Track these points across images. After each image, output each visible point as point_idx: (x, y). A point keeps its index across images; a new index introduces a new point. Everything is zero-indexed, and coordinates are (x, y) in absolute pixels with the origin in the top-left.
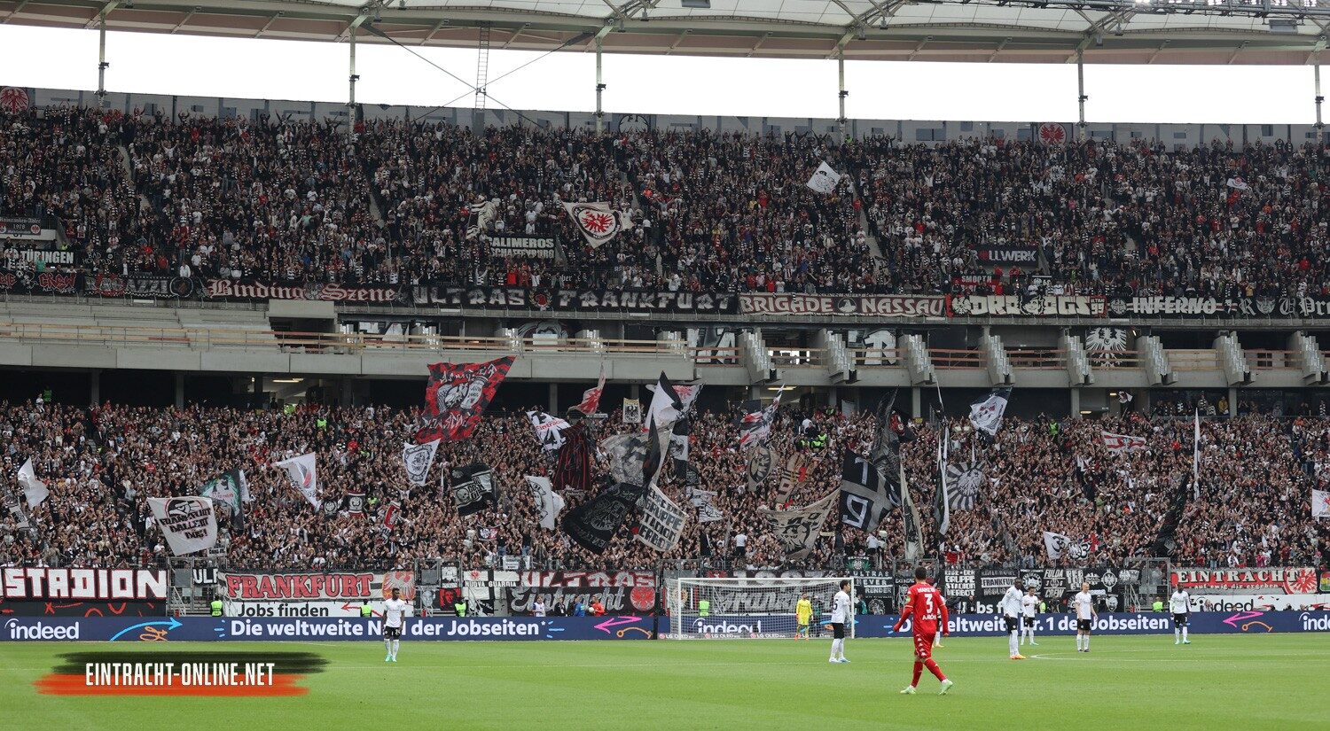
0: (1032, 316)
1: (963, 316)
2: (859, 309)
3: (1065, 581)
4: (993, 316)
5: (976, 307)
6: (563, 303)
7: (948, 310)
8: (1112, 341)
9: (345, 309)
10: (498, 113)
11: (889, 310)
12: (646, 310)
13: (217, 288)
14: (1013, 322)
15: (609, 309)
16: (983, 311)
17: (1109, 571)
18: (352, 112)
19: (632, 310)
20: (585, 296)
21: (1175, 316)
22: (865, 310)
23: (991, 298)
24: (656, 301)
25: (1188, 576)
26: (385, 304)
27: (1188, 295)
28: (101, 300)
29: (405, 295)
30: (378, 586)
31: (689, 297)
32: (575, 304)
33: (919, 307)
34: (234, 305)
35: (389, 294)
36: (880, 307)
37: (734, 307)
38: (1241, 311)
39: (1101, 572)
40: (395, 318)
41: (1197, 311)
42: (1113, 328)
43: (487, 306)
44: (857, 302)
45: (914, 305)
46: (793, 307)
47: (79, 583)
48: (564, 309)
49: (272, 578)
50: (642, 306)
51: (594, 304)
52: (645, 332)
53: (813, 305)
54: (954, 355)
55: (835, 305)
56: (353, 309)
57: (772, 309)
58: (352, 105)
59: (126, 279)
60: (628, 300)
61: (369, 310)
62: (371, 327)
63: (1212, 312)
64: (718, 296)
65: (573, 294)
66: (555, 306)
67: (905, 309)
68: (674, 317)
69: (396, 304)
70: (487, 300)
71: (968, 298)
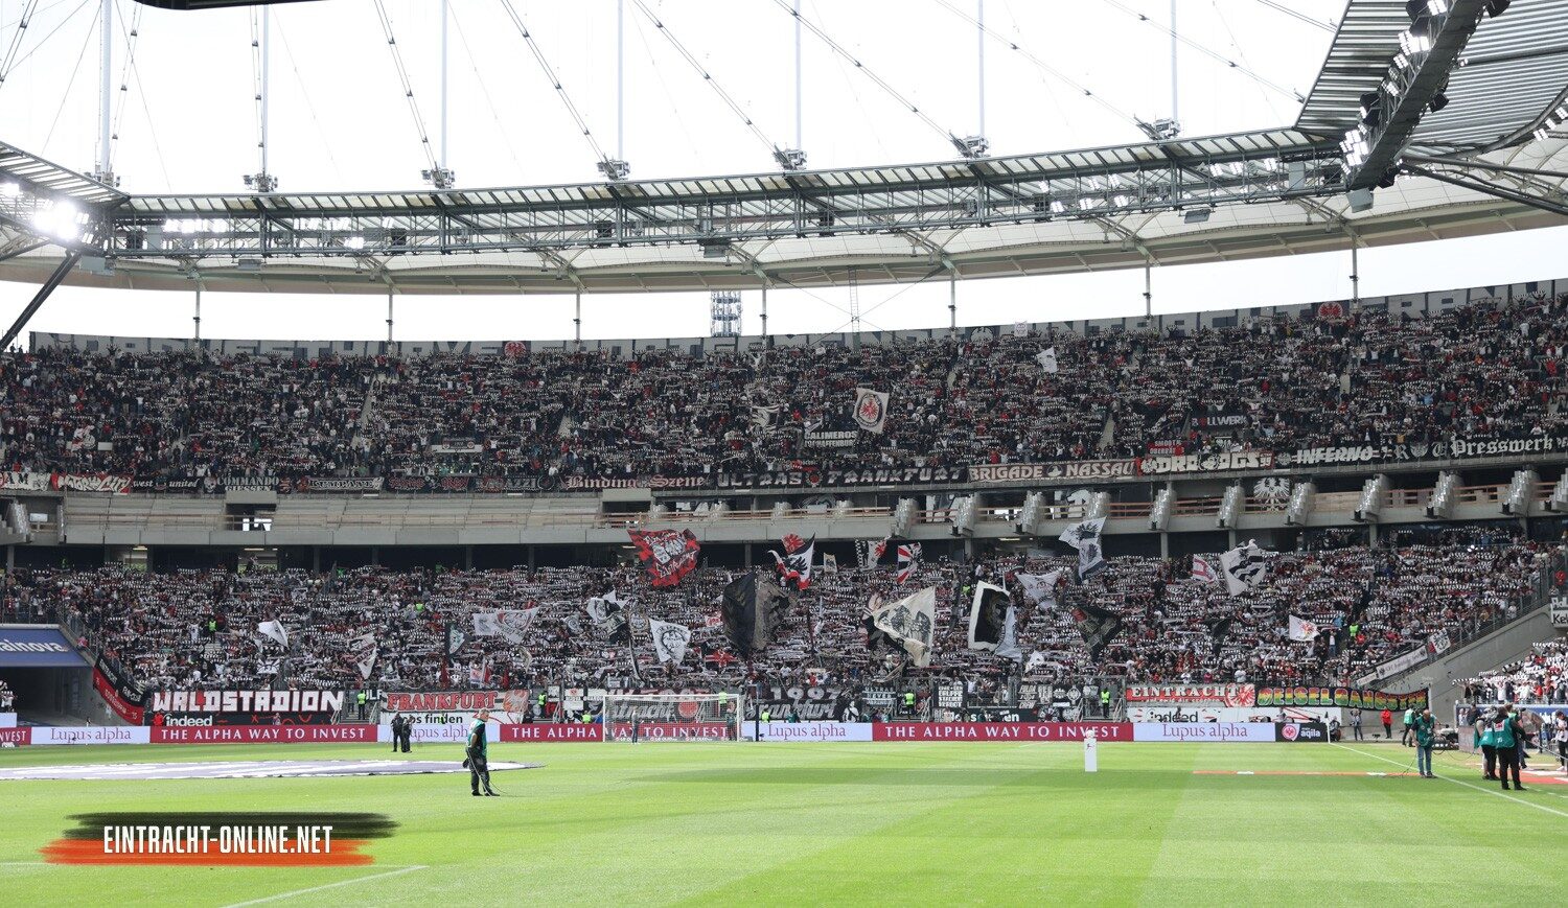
0: (1207, 471)
1: (1149, 474)
2: (1064, 474)
3: (1037, 695)
4: (1174, 473)
5: (1161, 466)
6: (831, 481)
7: (1137, 470)
8: (1276, 489)
9: (664, 494)
10: (877, 334)
11: (1088, 473)
12: (893, 483)
13: (572, 483)
14: (1189, 477)
15: (866, 483)
16: (1167, 469)
17: (1074, 687)
18: (764, 342)
19: (883, 484)
20: (849, 474)
21: (1334, 464)
22: (1068, 474)
23: (1175, 458)
24: (903, 477)
25: (1141, 691)
26: (696, 488)
27: (1348, 445)
28: (483, 495)
29: (712, 481)
30: (501, 701)
31: (929, 471)
32: (840, 481)
33: (1114, 469)
34: (581, 494)
35: (700, 480)
36: (1082, 470)
37: (964, 477)
38: (1395, 456)
39: (1067, 688)
40: (702, 498)
41: (1354, 459)
42: (1277, 477)
43: (772, 486)
44: (1063, 469)
45: (1110, 468)
46: (1011, 473)
47: (277, 701)
48: (831, 485)
49: (422, 695)
50: (892, 480)
51: (854, 480)
52: (889, 501)
53: (1027, 472)
54: (1128, 508)
55: (1046, 471)
56: (670, 493)
57: (994, 477)
58: (763, 337)
59: (505, 480)
60: (881, 477)
61: (681, 493)
62: (684, 506)
63: (1368, 458)
64: (952, 469)
65: (839, 473)
66: (824, 484)
67: (1102, 471)
68: (914, 487)
69: (704, 487)
70: (774, 481)
71: (1154, 459)
